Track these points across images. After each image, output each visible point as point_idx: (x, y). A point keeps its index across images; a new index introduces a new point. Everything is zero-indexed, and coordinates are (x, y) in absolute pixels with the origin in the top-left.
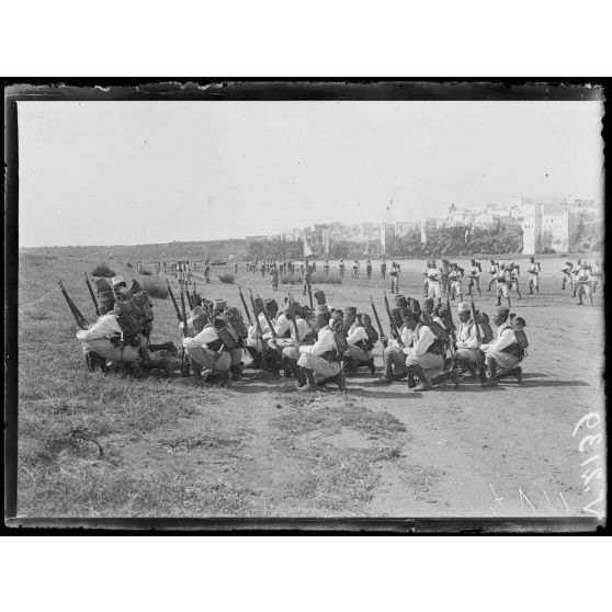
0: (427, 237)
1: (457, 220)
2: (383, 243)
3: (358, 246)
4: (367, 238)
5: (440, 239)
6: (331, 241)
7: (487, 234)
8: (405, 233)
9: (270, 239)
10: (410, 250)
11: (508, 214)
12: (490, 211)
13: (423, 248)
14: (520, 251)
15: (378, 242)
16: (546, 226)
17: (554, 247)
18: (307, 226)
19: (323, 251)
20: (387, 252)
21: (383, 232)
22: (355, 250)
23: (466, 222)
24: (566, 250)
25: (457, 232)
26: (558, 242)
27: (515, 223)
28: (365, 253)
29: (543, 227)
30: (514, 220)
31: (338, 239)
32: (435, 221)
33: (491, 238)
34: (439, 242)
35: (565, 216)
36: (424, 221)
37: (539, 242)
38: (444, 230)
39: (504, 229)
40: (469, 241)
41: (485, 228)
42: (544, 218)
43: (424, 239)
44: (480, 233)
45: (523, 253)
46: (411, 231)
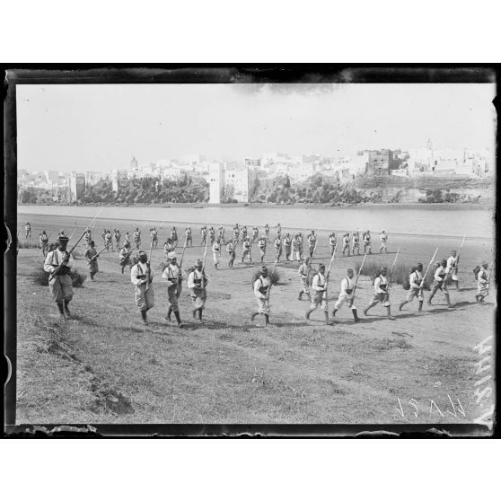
0: (119, 184)
1: (144, 172)
2: (74, 190)
3: (47, 193)
4: (56, 185)
5: (132, 188)
7: (175, 185)
8: (96, 182)
10: (103, 197)
11: (192, 169)
12: (175, 165)
13: (116, 195)
14: (207, 200)
15: (68, 189)
16: (228, 180)
17: (236, 197)
20: (78, 198)
21: (74, 181)
22: (44, 196)
23: (155, 174)
24: (246, 200)
25: (147, 183)
26: (239, 194)
27: (201, 176)
28: (56, 198)
29: (226, 180)
30: (199, 173)
31: (25, 187)
32: (126, 172)
33: (179, 189)
34: (131, 191)
35: (245, 173)
36: (115, 171)
37: (223, 193)
38: (134, 181)
39: (191, 182)
40: (159, 190)
41: (173, 180)
42: (227, 173)
43: (115, 187)
44: (169, 184)
45: (210, 202)
46: (102, 181)
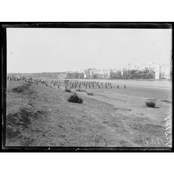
1: (132, 68)
2: (109, 74)
3: (101, 75)
4: (104, 73)
5: (128, 74)
6: (92, 74)
8: (116, 72)
9: (74, 72)
11: (149, 67)
12: (143, 65)
13: (122, 76)
15: (107, 74)
16: (163, 71)
17: (165, 77)
18: (85, 69)
19: (90, 76)
20: (110, 77)
21: (109, 71)
23: (136, 69)
24: (169, 78)
25: (133, 72)
27: (152, 69)
28: (103, 77)
29: (162, 71)
31: (94, 73)
32: (126, 68)
33: (144, 74)
34: (127, 75)
36: (122, 68)
37: (160, 76)
38: (129, 71)
39: (148, 71)
40: (137, 75)
41: (142, 71)
42: (162, 68)
43: (122, 74)
44: (140, 72)
45: (155, 79)
46: (118, 71)
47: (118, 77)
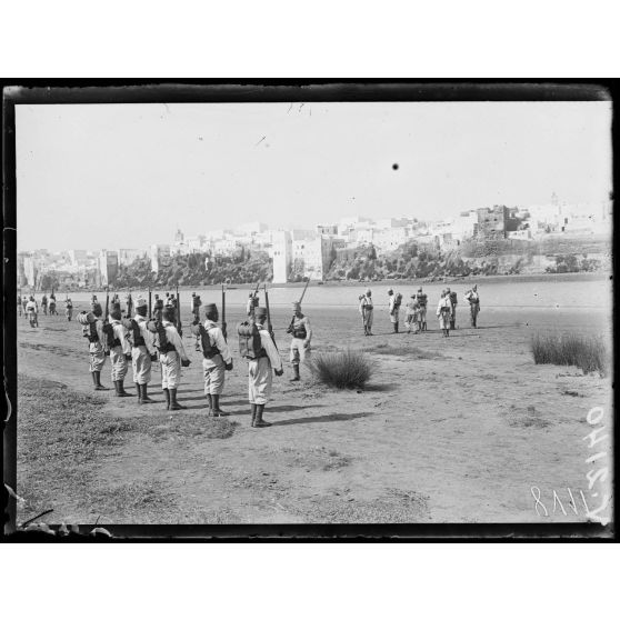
0: (160, 265)
1: (192, 246)
2: (104, 272)
3: (72, 277)
4: (83, 267)
5: (176, 267)
6: (36, 272)
7: (230, 262)
8: (131, 261)
11: (250, 240)
12: (229, 237)
13: (156, 277)
14: (270, 280)
15: (97, 271)
16: (297, 253)
17: (307, 274)
20: (110, 282)
21: (104, 260)
22: (68, 281)
23: (204, 249)
24: (320, 278)
25: (194, 260)
26: (311, 270)
27: (262, 249)
28: (82, 284)
29: (294, 254)
30: (259, 246)
31: (45, 270)
32: (168, 247)
33: (235, 266)
34: (175, 271)
35: (318, 243)
36: (155, 247)
37: (290, 270)
38: (178, 258)
39: (249, 256)
40: (210, 269)
41: (227, 255)
42: (295, 244)
43: (155, 267)
44: (222, 261)
45: (274, 281)
46: (138, 259)
47: (140, 280)
